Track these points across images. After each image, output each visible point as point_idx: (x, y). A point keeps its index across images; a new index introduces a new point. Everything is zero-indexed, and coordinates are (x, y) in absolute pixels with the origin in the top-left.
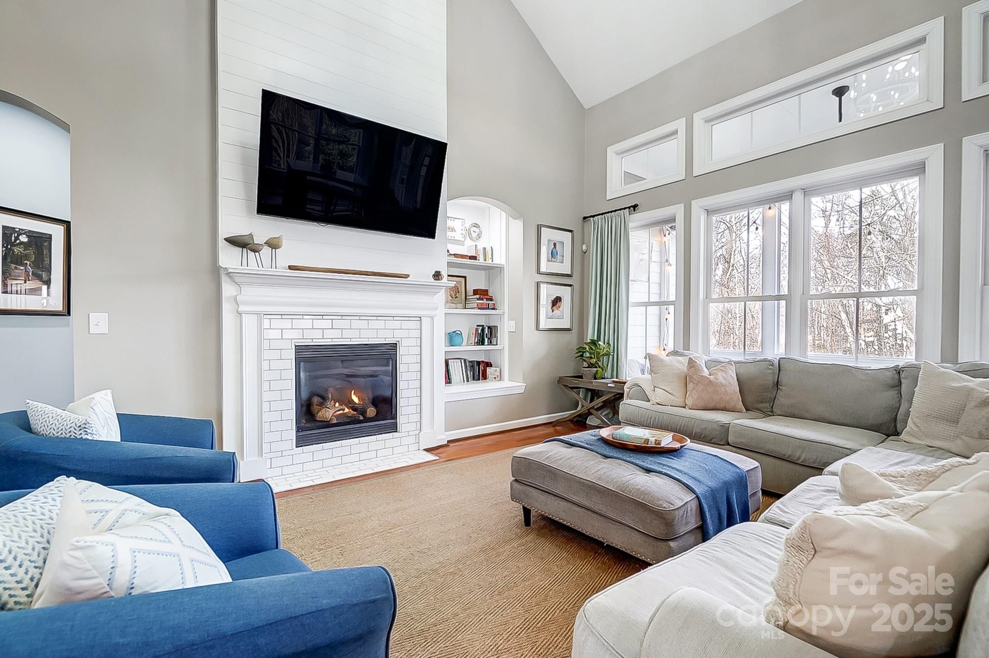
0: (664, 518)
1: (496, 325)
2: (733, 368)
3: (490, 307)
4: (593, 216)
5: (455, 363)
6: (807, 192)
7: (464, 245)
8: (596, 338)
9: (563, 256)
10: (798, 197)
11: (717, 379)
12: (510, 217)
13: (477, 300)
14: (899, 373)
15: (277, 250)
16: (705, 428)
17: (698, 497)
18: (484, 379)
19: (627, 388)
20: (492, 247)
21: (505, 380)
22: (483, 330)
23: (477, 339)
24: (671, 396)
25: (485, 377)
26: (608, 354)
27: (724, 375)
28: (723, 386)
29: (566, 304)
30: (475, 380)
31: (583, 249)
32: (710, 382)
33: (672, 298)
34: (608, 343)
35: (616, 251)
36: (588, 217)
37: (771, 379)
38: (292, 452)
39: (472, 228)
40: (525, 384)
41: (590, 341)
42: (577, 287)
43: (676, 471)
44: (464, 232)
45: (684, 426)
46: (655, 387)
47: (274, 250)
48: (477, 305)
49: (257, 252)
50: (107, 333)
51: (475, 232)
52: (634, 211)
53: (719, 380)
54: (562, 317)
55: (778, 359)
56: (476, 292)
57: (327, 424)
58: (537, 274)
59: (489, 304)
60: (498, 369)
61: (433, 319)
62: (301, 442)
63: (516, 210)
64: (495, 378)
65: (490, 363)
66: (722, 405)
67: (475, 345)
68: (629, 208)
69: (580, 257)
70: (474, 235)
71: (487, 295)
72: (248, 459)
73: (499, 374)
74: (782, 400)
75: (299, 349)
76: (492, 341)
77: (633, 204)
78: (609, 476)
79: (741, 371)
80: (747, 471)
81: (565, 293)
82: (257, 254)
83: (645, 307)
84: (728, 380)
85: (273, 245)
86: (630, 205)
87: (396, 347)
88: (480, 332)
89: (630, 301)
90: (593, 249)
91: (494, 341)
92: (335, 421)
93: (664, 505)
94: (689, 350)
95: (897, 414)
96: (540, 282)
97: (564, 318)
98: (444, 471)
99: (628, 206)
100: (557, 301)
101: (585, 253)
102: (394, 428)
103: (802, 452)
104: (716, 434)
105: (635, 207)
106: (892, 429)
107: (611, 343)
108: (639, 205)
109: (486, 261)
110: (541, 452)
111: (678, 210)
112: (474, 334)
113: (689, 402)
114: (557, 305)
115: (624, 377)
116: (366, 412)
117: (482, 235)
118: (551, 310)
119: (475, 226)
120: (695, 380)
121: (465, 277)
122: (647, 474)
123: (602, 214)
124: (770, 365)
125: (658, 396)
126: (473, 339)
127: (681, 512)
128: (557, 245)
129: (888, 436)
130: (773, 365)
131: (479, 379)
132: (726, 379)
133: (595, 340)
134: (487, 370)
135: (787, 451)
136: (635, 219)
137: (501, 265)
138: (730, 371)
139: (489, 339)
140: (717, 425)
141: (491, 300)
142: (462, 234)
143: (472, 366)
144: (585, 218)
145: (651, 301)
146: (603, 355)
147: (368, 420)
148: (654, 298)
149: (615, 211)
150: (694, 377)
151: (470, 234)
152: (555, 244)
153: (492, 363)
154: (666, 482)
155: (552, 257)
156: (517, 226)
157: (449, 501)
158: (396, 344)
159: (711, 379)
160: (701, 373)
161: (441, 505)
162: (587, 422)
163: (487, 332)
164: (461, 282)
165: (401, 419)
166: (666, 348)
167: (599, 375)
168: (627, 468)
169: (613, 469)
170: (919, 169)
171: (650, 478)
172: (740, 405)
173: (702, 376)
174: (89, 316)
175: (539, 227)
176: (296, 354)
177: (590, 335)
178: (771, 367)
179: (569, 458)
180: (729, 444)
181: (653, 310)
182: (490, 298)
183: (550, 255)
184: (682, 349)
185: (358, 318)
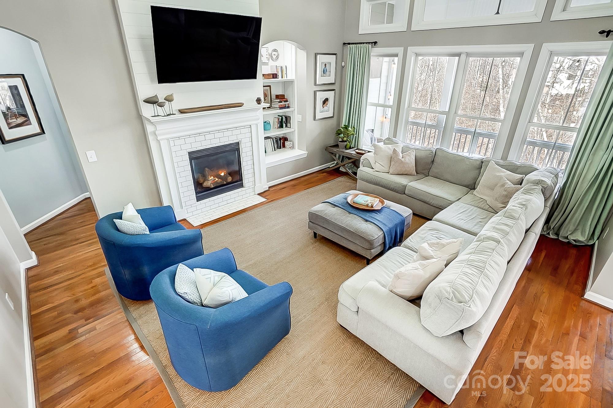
0: (370, 243)
1: (290, 116)
2: (414, 153)
3: (286, 106)
4: (349, 44)
5: (268, 141)
6: (468, 55)
7: (268, 65)
8: (347, 124)
9: (330, 72)
10: (463, 57)
11: (405, 160)
12: (297, 48)
13: (279, 103)
14: (482, 162)
15: (171, 102)
16: (396, 186)
17: (384, 233)
18: (284, 147)
19: (362, 160)
20: (286, 66)
21: (296, 148)
22: (282, 119)
23: (279, 125)
24: (383, 167)
25: (284, 146)
26: (353, 134)
27: (409, 158)
28: (408, 163)
29: (331, 103)
30: (279, 149)
31: (343, 65)
32: (402, 162)
33: (391, 103)
34: (354, 127)
35: (362, 70)
36: (346, 44)
37: (430, 160)
38: (195, 205)
39: (273, 53)
40: (307, 152)
41: (344, 126)
42: (337, 91)
43: (378, 221)
44: (268, 56)
45: (387, 184)
46: (376, 161)
47: (170, 102)
48: (279, 106)
49: (162, 107)
50: (97, 160)
51: (275, 55)
52: (375, 45)
53: (406, 161)
54: (328, 111)
55: (436, 149)
56: (277, 97)
57: (208, 189)
58: (314, 86)
59: (285, 104)
60: (292, 143)
61: (257, 125)
62: (199, 199)
63: (302, 44)
64: (290, 148)
65: (287, 138)
66: (406, 173)
67: (278, 129)
68: (372, 43)
69: (341, 70)
70: (274, 57)
71: (284, 98)
72: (177, 211)
73: (292, 145)
74: (434, 170)
75: (190, 153)
76: (288, 125)
77: (374, 41)
78: (351, 224)
79: (418, 154)
80: (406, 217)
81: (330, 95)
82: (163, 108)
83: (376, 107)
84: (410, 160)
85: (169, 99)
86: (373, 41)
87: (239, 144)
88: (280, 120)
89: (368, 102)
90: (349, 66)
91: (289, 125)
92: (213, 187)
93: (371, 238)
94: (396, 138)
95: (476, 181)
96: (317, 91)
97: (329, 111)
98: (272, 209)
99: (371, 42)
100: (326, 101)
101: (343, 67)
102: (241, 186)
103: (433, 201)
104: (400, 189)
105: (375, 43)
106: (473, 187)
107: (356, 127)
108: (378, 42)
109: (282, 78)
110: (322, 210)
111: (400, 50)
112: (277, 122)
113: (391, 171)
114: (326, 104)
115: (361, 147)
116: (227, 180)
117: (279, 56)
118: (322, 107)
119: (275, 51)
120: (395, 160)
121: (270, 86)
122: (366, 223)
123: (355, 43)
124: (431, 153)
125: (377, 167)
126: (277, 125)
127: (377, 240)
128: (327, 65)
129: (471, 189)
130: (432, 153)
131: (281, 148)
132: (409, 160)
133: (346, 125)
134: (285, 142)
135: (427, 200)
136: (375, 51)
137: (293, 79)
138: (412, 155)
139: (286, 124)
140: (402, 185)
141: (287, 101)
142: (267, 58)
143: (277, 141)
144: (344, 44)
145: (379, 103)
146: (351, 135)
147: (228, 184)
148: (381, 102)
149: (363, 43)
150: (395, 159)
151: (272, 57)
152: (325, 65)
153: (288, 138)
154: (373, 227)
155: (324, 73)
156: (303, 55)
157: (279, 227)
158: (239, 142)
159: (403, 161)
160: (398, 157)
161: (276, 229)
162: (340, 169)
163: (284, 120)
164: (268, 90)
165: (245, 181)
166: (386, 117)
167: (348, 147)
168: (358, 220)
169: (353, 221)
170: (521, 54)
171: (367, 225)
172: (415, 173)
173: (399, 159)
174: (86, 153)
175: (316, 55)
176: (190, 156)
177: (344, 122)
178: (431, 154)
179: (334, 214)
180: (405, 194)
181: (380, 109)
182: (286, 100)
183: (323, 73)
184: (392, 137)
185: (218, 132)
